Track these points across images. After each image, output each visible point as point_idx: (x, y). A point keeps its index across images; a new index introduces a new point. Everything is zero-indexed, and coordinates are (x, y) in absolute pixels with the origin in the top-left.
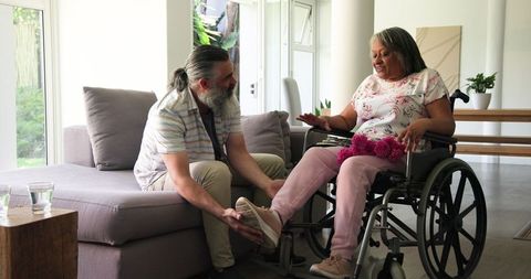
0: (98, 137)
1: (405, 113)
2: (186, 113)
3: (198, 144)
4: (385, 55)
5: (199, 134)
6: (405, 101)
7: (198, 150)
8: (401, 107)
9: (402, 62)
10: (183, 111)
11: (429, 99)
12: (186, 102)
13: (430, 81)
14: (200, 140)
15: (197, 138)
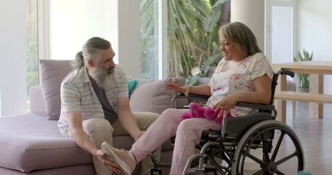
0: (48, 96)
1: (236, 87)
2: (81, 85)
3: (92, 106)
4: (227, 44)
5: (92, 99)
6: (237, 78)
7: (92, 110)
8: (233, 83)
9: (239, 50)
10: (79, 83)
11: (253, 77)
12: (82, 77)
13: (256, 63)
14: (94, 103)
15: (91, 102)
